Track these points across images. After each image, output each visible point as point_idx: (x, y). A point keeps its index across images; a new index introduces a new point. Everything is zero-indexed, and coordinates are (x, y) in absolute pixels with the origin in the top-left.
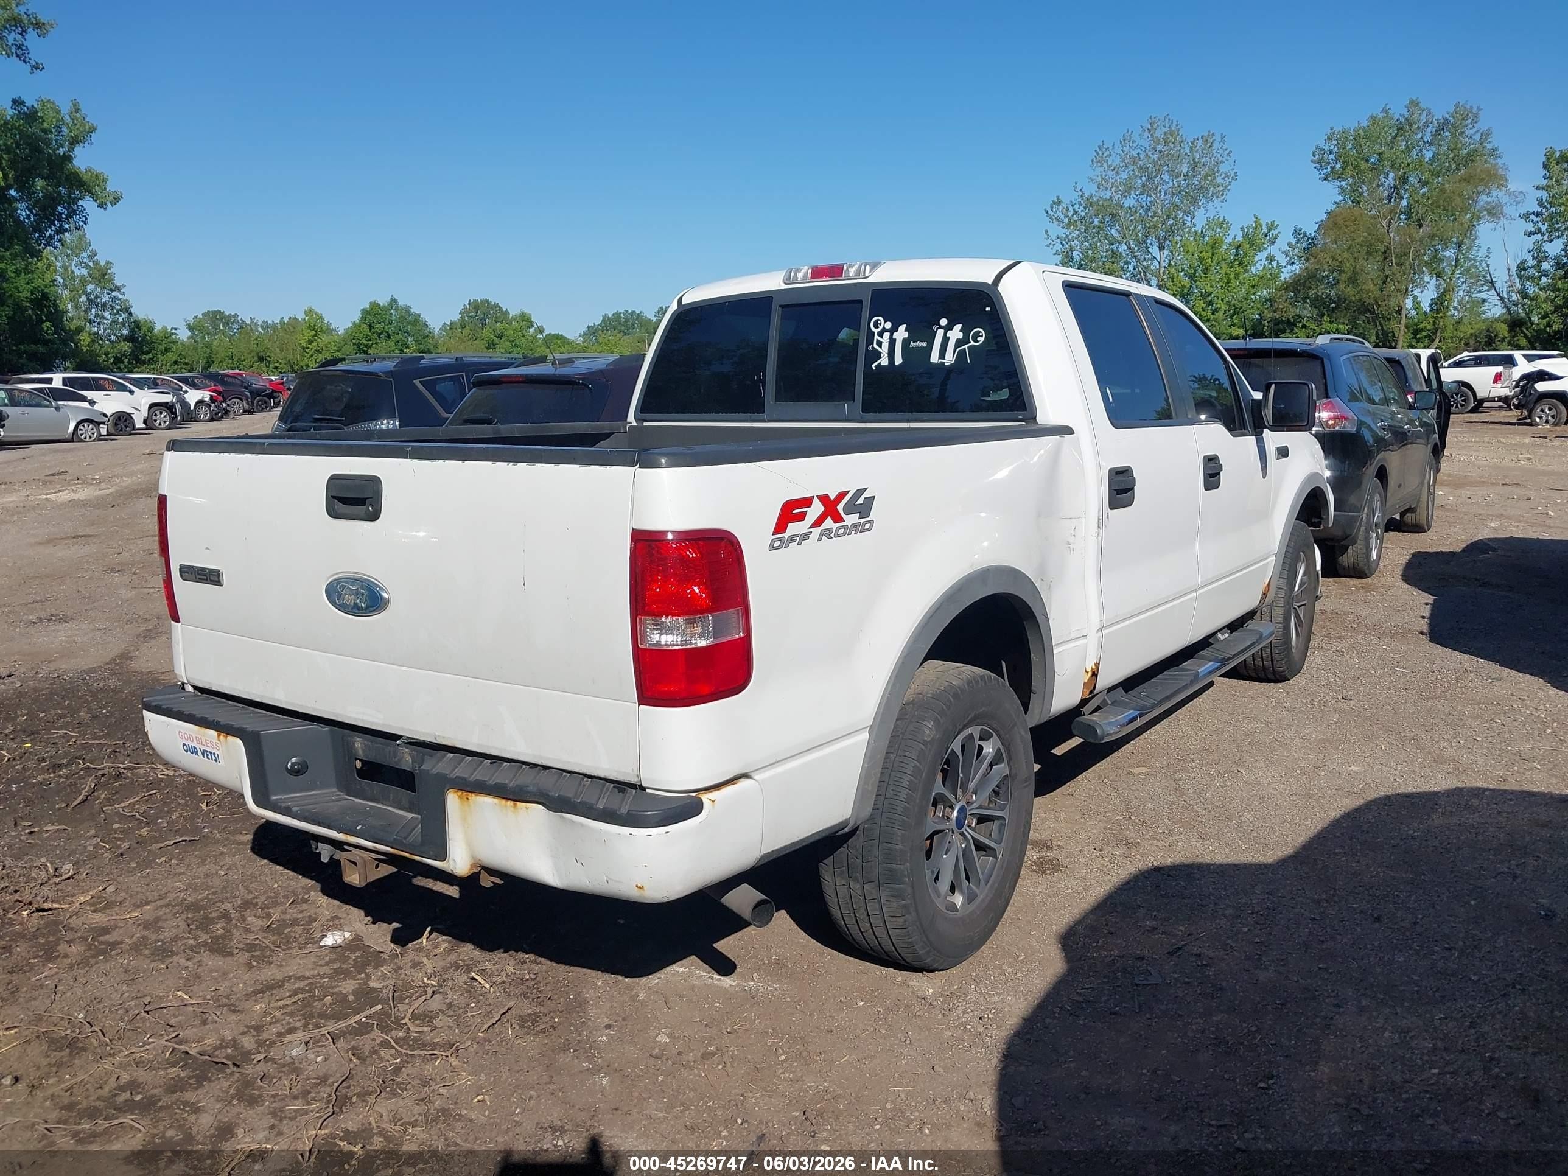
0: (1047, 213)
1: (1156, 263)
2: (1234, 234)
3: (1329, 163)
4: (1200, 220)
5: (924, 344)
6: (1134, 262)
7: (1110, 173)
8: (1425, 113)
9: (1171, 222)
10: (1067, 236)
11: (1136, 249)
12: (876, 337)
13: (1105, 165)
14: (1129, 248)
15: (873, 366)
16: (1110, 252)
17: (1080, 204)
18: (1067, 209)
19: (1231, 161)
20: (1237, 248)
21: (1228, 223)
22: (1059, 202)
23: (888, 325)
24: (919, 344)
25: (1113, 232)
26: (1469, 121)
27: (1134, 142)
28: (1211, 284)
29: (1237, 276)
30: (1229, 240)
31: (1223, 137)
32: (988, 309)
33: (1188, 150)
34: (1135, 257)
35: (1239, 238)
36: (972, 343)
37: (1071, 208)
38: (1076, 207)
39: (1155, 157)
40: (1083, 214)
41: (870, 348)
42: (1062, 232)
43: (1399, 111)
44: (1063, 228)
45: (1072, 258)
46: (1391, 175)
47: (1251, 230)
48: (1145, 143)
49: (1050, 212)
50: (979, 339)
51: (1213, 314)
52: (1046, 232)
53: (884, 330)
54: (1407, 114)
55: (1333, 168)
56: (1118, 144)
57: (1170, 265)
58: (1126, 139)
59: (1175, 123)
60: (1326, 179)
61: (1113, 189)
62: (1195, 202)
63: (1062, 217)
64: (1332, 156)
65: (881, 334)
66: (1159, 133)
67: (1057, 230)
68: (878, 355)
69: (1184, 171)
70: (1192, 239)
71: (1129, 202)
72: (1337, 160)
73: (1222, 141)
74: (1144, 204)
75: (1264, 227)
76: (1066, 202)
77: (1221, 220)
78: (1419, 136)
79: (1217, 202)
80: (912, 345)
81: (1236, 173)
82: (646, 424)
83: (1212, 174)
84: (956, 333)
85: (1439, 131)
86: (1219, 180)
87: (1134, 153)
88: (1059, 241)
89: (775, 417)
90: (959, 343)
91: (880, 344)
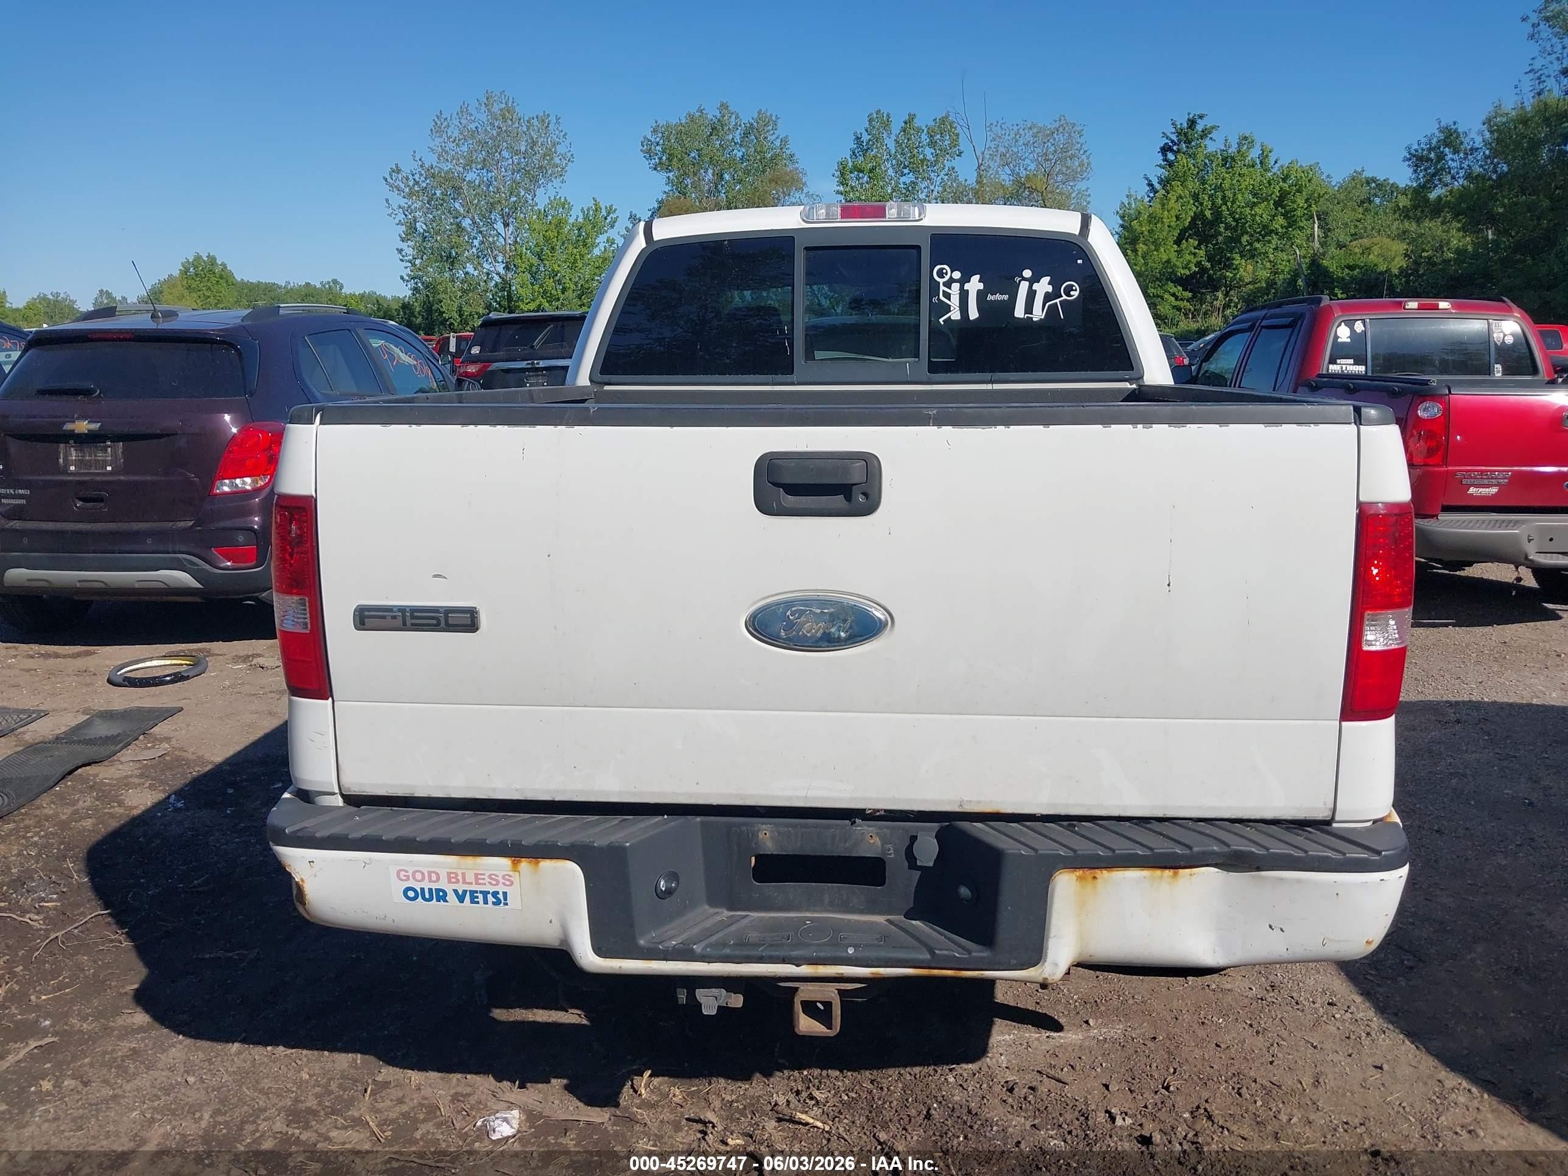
0: (386, 180)
1: (502, 240)
2: (575, 216)
3: (657, 154)
4: (542, 199)
5: (1006, 297)
6: (480, 238)
7: (451, 145)
8: (734, 117)
9: (514, 199)
10: (409, 207)
11: (481, 224)
12: (942, 288)
13: (444, 136)
14: (474, 223)
15: (941, 320)
16: (454, 226)
17: (421, 175)
18: (407, 179)
19: (567, 142)
20: (579, 230)
21: (569, 203)
22: (398, 171)
23: (957, 275)
24: (999, 297)
25: (457, 205)
26: (770, 128)
27: (471, 115)
28: (558, 262)
29: (582, 256)
30: (571, 220)
31: (558, 119)
32: (1080, 261)
33: (525, 129)
34: (481, 232)
35: (580, 220)
36: (1065, 297)
37: (411, 177)
38: (417, 177)
39: (494, 132)
40: (424, 185)
41: (935, 300)
42: (403, 202)
43: (712, 113)
44: (404, 197)
45: (416, 229)
46: (710, 171)
47: (591, 213)
48: (483, 117)
49: (389, 180)
50: (1072, 293)
51: (563, 293)
52: (387, 200)
53: (952, 281)
54: (719, 115)
55: (660, 159)
56: (455, 115)
57: (516, 242)
58: (464, 110)
59: (511, 99)
60: (655, 169)
61: (454, 161)
62: (534, 180)
63: (402, 186)
64: (659, 148)
65: (948, 285)
66: (496, 109)
67: (398, 200)
68: (948, 309)
69: (523, 149)
70: (535, 217)
71: (470, 176)
72: (664, 152)
73: (558, 122)
74: (485, 179)
75: (603, 210)
76: (406, 170)
77: (563, 200)
78: (731, 137)
79: (556, 182)
80: (990, 297)
81: (572, 155)
82: (607, 388)
83: (549, 154)
84: (1044, 286)
85: (746, 134)
86: (557, 160)
87: (473, 126)
88: (401, 210)
89: (809, 379)
90: (1048, 297)
91: (948, 296)
